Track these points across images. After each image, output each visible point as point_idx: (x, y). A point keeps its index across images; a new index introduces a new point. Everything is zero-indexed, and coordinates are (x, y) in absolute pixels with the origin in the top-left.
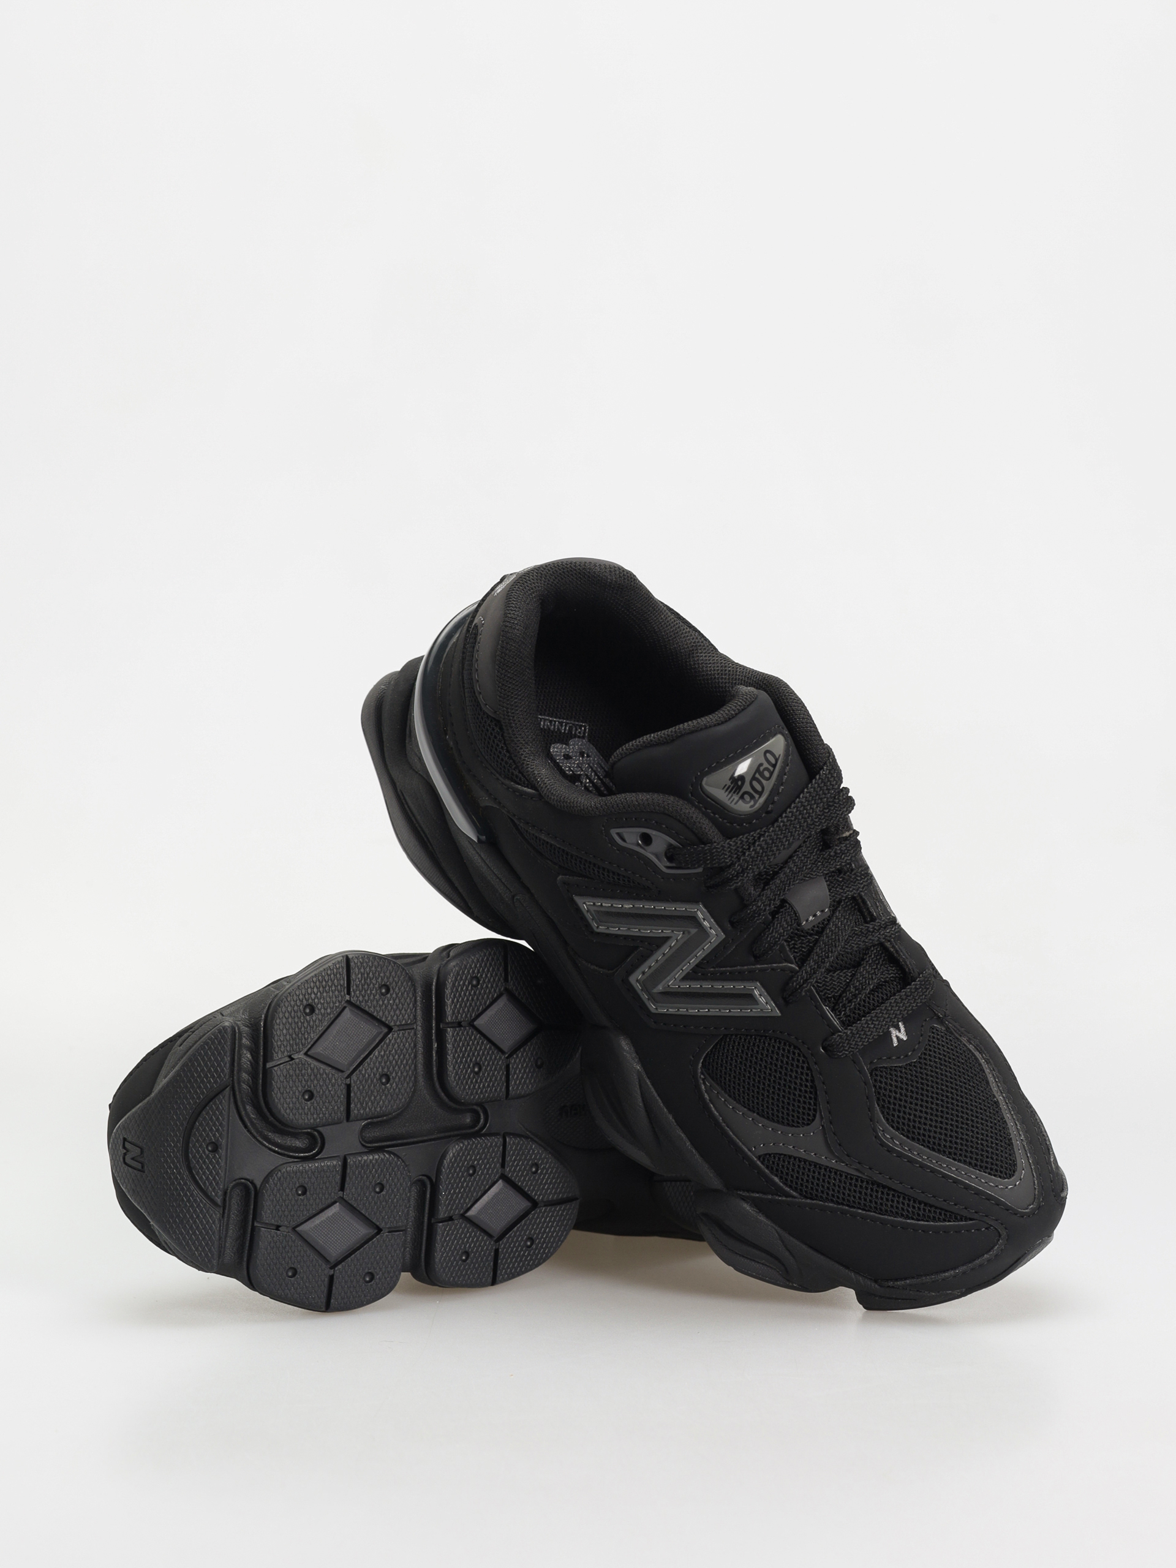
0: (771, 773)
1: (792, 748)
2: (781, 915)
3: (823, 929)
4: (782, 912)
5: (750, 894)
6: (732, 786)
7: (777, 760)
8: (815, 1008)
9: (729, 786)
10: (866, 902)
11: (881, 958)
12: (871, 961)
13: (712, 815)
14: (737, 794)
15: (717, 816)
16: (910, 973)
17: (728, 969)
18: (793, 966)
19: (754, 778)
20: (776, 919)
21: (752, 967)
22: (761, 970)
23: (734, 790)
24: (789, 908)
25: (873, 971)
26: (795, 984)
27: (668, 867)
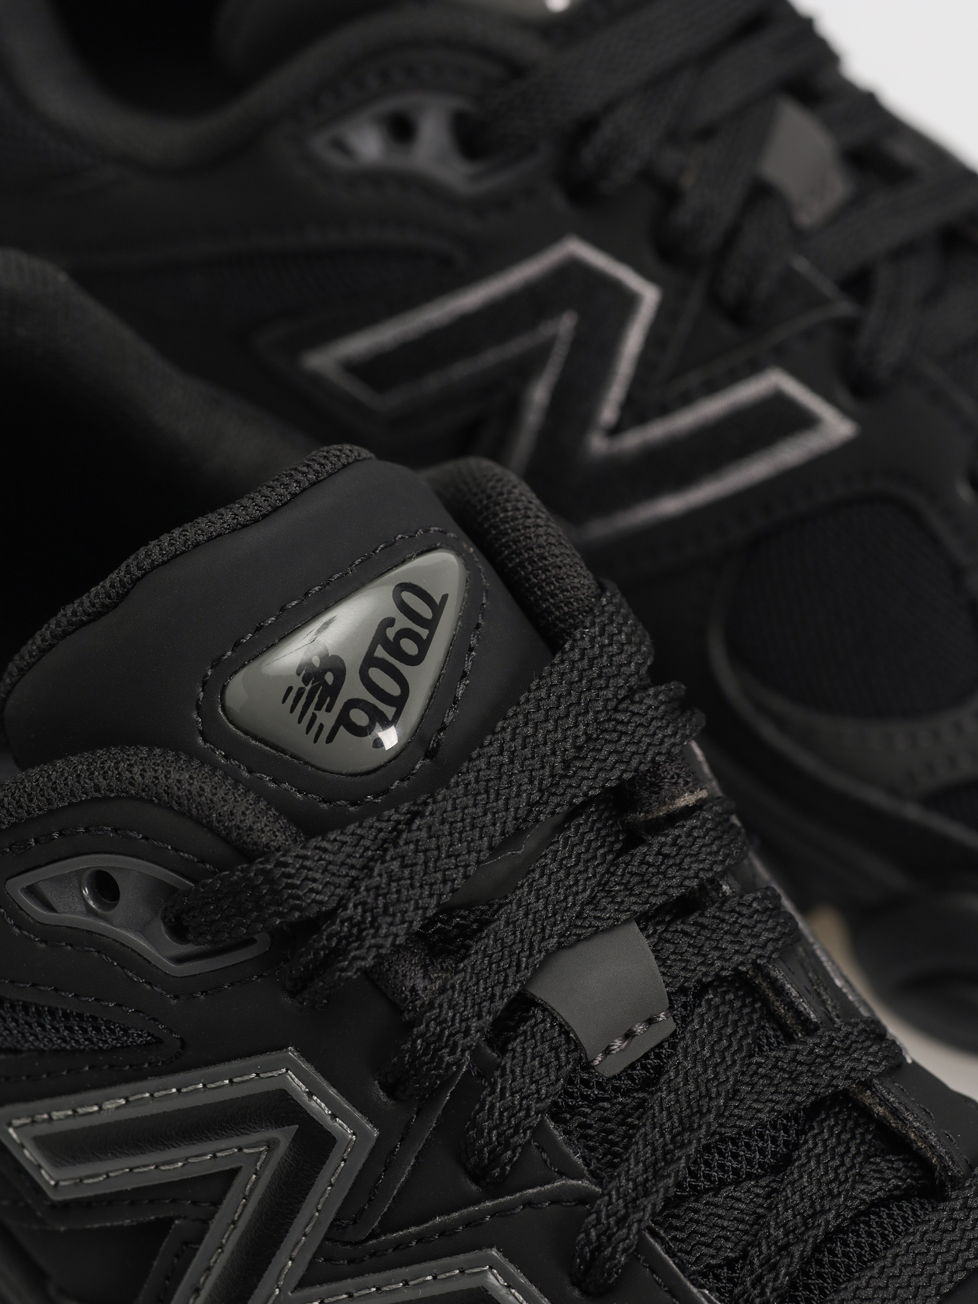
0: (424, 645)
1: (489, 579)
2: (523, 1042)
3: (659, 1070)
4: (525, 1032)
5: (413, 989)
6: (308, 688)
7: (437, 609)
8: (668, 1296)
9: (300, 692)
10: (782, 987)
11: (853, 1137)
12: (819, 1149)
13: (273, 785)
14: (329, 710)
15: (286, 785)
16: (946, 1168)
17: (412, 1229)
18: (584, 1183)
19: (370, 661)
20: (509, 1055)
21: (472, 1209)
22: (495, 1213)
23: (316, 699)
24: (543, 1021)
25: (831, 1176)
26: (593, 1233)
27: (179, 960)
